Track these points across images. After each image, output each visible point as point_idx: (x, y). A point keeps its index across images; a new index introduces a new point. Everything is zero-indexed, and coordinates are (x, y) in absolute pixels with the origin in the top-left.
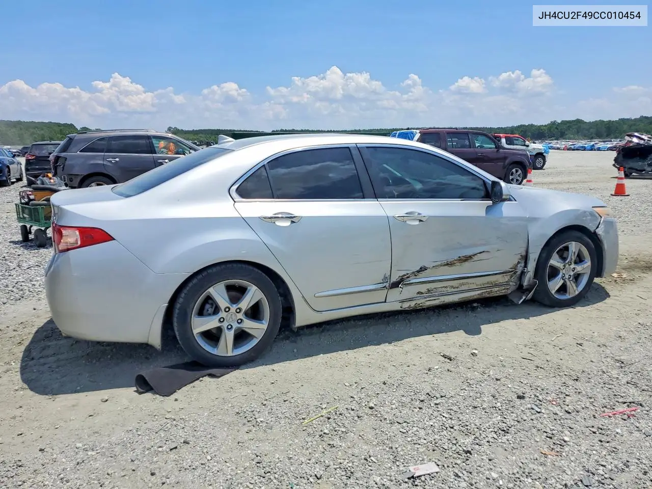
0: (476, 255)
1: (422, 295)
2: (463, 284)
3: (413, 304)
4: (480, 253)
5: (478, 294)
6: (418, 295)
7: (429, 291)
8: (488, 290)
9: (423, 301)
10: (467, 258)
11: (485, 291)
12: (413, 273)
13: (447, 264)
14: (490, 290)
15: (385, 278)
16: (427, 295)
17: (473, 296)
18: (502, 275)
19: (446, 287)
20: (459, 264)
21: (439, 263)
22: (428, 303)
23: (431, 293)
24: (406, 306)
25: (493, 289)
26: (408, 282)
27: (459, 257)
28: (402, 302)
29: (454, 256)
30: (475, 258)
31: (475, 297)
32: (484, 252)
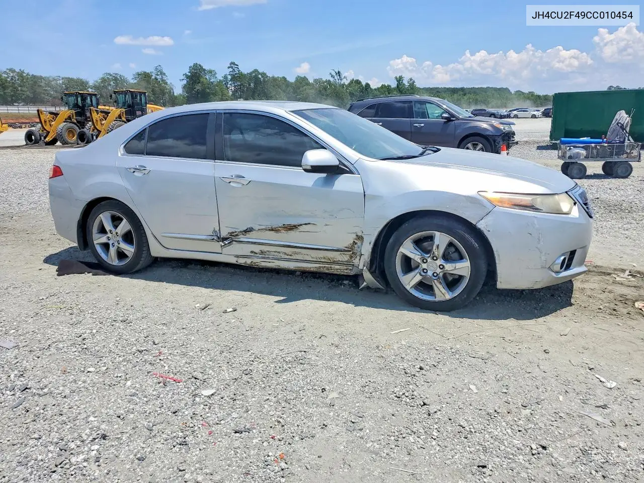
0: (301, 225)
1: (255, 255)
2: (296, 253)
3: (249, 261)
4: (306, 224)
5: (316, 267)
6: (252, 254)
7: (262, 252)
8: (327, 266)
9: (259, 260)
10: (291, 228)
11: (324, 265)
12: (241, 232)
13: (272, 230)
14: (330, 266)
15: (215, 231)
16: (261, 255)
17: (310, 268)
18: (339, 253)
19: (279, 252)
20: (284, 231)
21: (264, 227)
22: (264, 264)
23: (265, 255)
24: (242, 261)
25: (332, 266)
26: (239, 240)
27: (284, 225)
28: (237, 256)
29: (279, 223)
30: (301, 228)
31: (312, 269)
32: (309, 224)
